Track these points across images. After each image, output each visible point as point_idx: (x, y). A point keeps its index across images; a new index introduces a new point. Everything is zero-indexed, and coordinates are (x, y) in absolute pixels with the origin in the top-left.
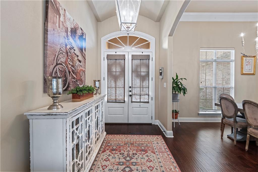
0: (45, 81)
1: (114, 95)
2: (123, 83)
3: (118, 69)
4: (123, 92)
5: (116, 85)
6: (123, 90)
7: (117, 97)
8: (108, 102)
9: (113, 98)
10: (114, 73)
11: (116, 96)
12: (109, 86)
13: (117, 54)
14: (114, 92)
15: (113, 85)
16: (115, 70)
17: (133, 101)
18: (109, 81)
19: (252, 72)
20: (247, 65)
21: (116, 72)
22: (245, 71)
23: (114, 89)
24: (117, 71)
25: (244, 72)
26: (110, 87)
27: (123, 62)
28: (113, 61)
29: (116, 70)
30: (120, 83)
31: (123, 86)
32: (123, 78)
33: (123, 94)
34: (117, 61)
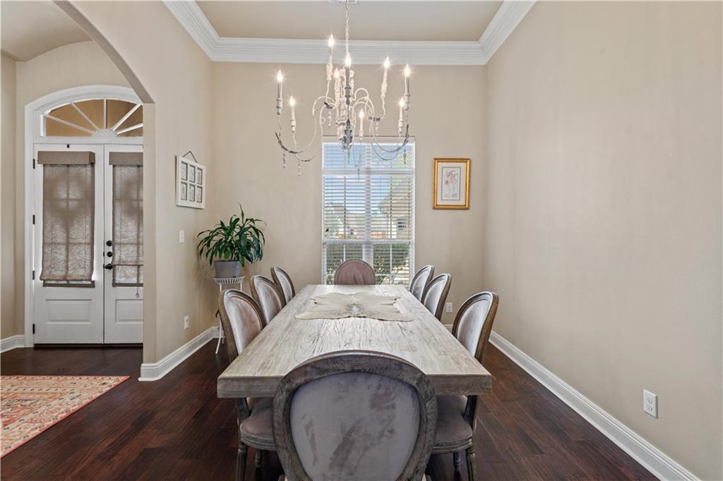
1: (62, 265)
2: (88, 232)
3: (75, 193)
4: (88, 258)
5: (68, 238)
6: (88, 251)
7: (70, 272)
8: (45, 285)
9: (59, 273)
10: (63, 205)
11: (67, 268)
12: (48, 241)
13: (72, 149)
14: (62, 257)
15: (60, 236)
16: (64, 196)
17: (117, 282)
18: (49, 228)
19: (462, 203)
20: (447, 182)
21: (68, 200)
22: (443, 198)
23: (63, 249)
24: (72, 197)
25: (439, 202)
26: (52, 244)
27: (89, 173)
28: (58, 171)
29: (68, 194)
30: (79, 232)
31: (88, 240)
32: (89, 218)
33: (88, 263)
34: (72, 170)
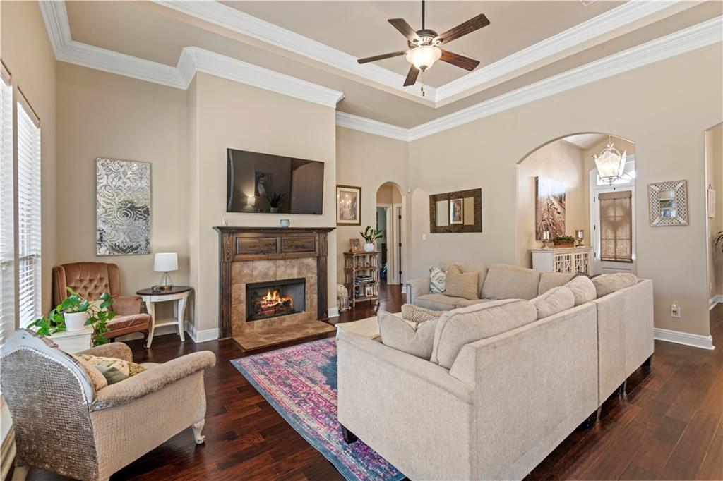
0: (537, 233)
1: (612, 251)
2: (628, 233)
3: (619, 213)
4: (629, 247)
5: (615, 236)
6: (629, 243)
7: (617, 254)
8: (602, 260)
9: (611, 253)
10: (612, 219)
11: (615, 252)
12: (604, 238)
13: (616, 191)
14: (612, 246)
15: (610, 235)
16: (613, 215)
18: (604, 230)
21: (615, 216)
23: (613, 242)
24: (617, 215)
26: (606, 239)
27: (628, 202)
28: (608, 202)
29: (615, 213)
30: (623, 233)
31: (628, 237)
32: (628, 226)
33: (629, 250)
34: (617, 201)
